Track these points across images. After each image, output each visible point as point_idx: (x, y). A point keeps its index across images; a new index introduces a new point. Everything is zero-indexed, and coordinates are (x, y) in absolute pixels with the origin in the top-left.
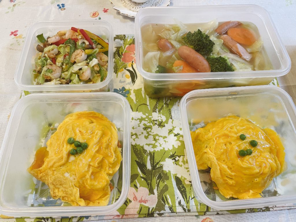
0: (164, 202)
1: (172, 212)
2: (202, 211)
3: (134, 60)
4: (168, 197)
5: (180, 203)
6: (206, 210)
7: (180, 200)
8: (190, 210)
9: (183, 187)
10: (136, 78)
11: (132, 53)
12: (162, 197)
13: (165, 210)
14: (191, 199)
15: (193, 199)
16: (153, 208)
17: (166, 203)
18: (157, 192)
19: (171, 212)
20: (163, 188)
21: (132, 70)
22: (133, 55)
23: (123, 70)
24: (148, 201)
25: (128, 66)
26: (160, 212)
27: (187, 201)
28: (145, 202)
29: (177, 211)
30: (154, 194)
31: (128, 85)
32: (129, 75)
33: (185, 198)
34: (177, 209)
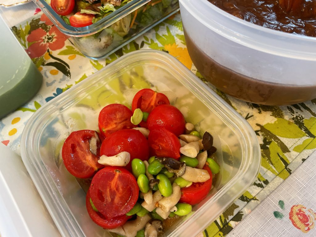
1: (248, 202)
2: (281, 170)
3: (48, 48)
6: (284, 165)
8: (267, 180)
10: (67, 68)
11: (39, 41)
13: (238, 207)
16: (220, 217)
19: (246, 202)
21: (53, 61)
22: (43, 43)
23: (42, 68)
25: (45, 59)
26: (233, 215)
29: (253, 195)
31: (62, 82)
32: (55, 70)
34: (251, 192)
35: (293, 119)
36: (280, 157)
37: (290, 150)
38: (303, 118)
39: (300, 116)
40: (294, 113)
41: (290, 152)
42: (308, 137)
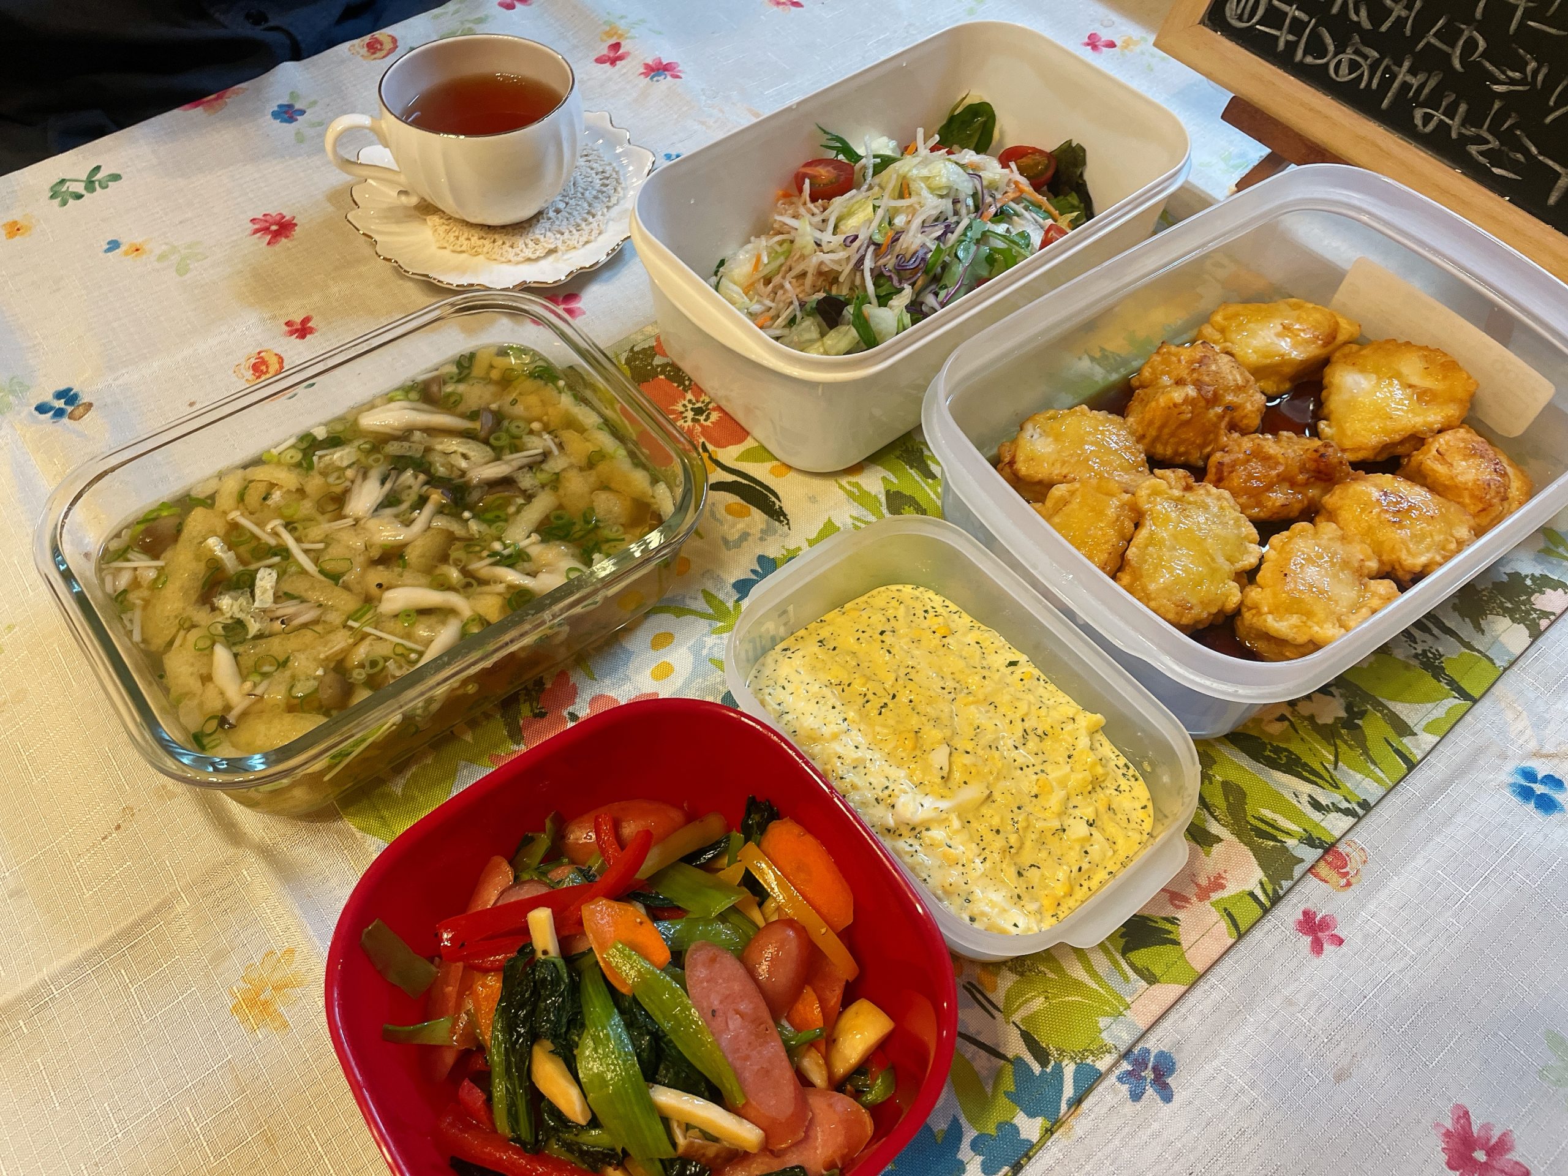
0: (1275, 839)
1: (1327, 851)
3: (702, 440)
4: (1267, 814)
5: (1316, 805)
7: (1310, 796)
8: (1365, 801)
9: (1277, 750)
10: (773, 498)
11: (670, 417)
12: (1252, 830)
13: (1302, 861)
14: (1336, 768)
15: (1340, 764)
16: (1261, 883)
17: (1280, 836)
18: (1223, 825)
19: (1320, 851)
20: (1227, 799)
21: (727, 478)
22: (681, 423)
24: (1224, 875)
25: (704, 472)
26: (1292, 879)
27: (1327, 781)
28: (1217, 884)
29: (1337, 834)
30: (1218, 840)
31: (767, 539)
32: (740, 504)
33: (1314, 779)
34: (1329, 827)
35: (1416, 656)
36: (1392, 746)
37: (1415, 730)
38: (1441, 656)
39: (1433, 651)
40: (1416, 643)
41: (1415, 734)
42: (1457, 701)
